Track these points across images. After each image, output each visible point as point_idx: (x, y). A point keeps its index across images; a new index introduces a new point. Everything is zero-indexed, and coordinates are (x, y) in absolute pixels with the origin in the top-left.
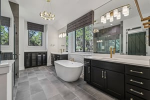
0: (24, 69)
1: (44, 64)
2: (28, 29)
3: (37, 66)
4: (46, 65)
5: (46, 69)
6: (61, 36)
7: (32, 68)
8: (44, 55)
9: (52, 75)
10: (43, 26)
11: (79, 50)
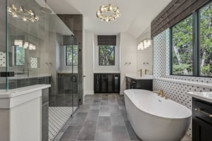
0: (93, 94)
1: (116, 91)
2: (99, 44)
3: (107, 92)
4: (119, 92)
5: (116, 100)
6: (140, 47)
7: (101, 95)
8: (116, 78)
9: (120, 114)
10: (115, 36)
11: (186, 72)
